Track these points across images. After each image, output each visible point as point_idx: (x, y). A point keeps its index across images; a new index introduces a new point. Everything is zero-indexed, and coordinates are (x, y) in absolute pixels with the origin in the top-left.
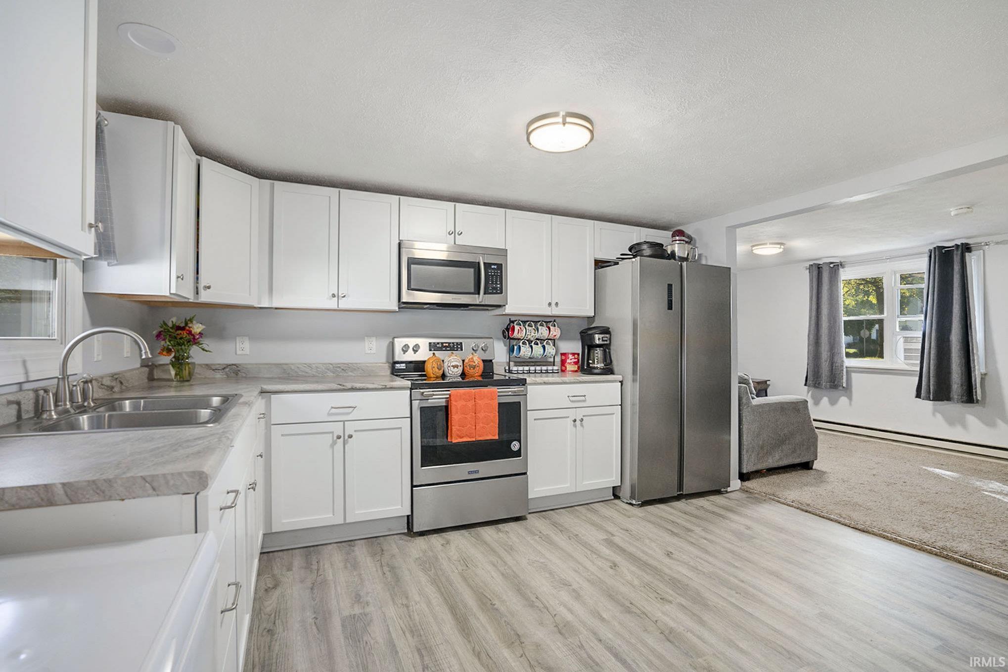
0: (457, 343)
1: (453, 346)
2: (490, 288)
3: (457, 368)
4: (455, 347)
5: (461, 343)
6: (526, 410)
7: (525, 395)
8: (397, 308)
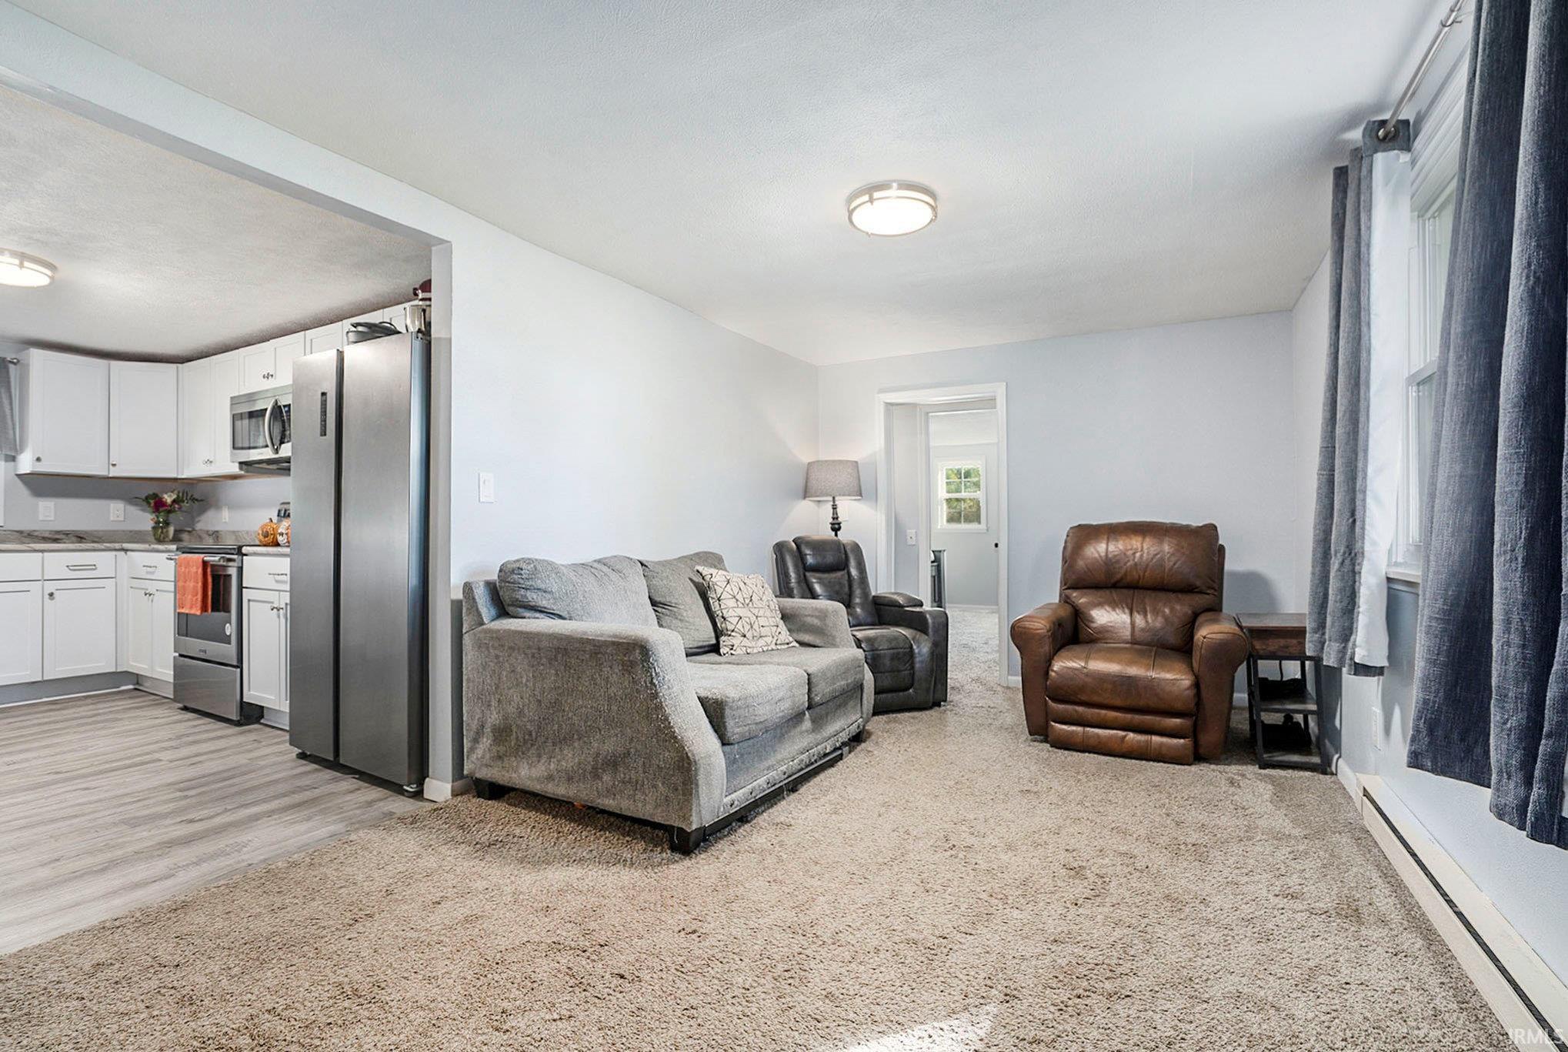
6: (241, 587)
7: (238, 567)
8: (238, 470)
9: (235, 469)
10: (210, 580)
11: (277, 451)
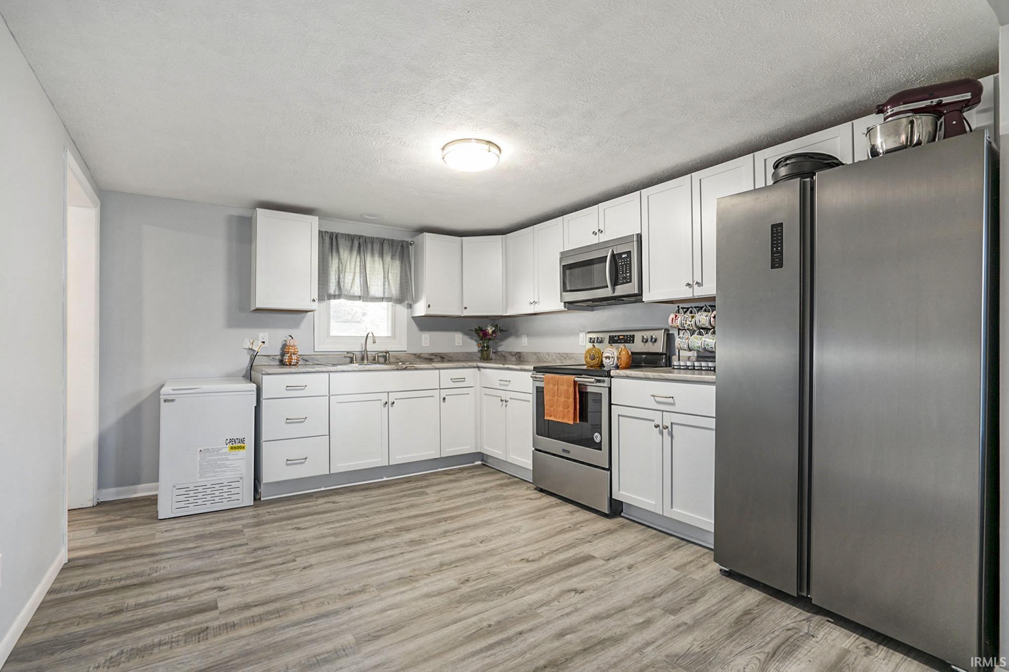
0: (630, 335)
1: (627, 339)
2: (621, 279)
3: (609, 359)
4: (629, 339)
5: (634, 336)
6: (610, 404)
7: (609, 387)
8: (563, 308)
9: (561, 307)
10: (578, 396)
11: (614, 291)
